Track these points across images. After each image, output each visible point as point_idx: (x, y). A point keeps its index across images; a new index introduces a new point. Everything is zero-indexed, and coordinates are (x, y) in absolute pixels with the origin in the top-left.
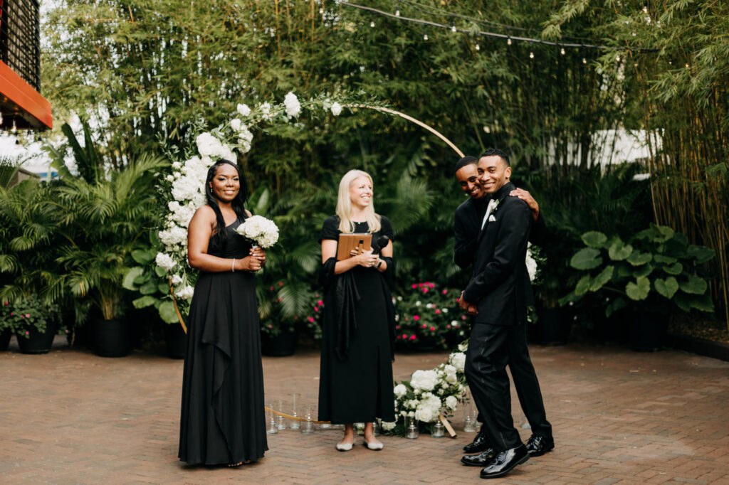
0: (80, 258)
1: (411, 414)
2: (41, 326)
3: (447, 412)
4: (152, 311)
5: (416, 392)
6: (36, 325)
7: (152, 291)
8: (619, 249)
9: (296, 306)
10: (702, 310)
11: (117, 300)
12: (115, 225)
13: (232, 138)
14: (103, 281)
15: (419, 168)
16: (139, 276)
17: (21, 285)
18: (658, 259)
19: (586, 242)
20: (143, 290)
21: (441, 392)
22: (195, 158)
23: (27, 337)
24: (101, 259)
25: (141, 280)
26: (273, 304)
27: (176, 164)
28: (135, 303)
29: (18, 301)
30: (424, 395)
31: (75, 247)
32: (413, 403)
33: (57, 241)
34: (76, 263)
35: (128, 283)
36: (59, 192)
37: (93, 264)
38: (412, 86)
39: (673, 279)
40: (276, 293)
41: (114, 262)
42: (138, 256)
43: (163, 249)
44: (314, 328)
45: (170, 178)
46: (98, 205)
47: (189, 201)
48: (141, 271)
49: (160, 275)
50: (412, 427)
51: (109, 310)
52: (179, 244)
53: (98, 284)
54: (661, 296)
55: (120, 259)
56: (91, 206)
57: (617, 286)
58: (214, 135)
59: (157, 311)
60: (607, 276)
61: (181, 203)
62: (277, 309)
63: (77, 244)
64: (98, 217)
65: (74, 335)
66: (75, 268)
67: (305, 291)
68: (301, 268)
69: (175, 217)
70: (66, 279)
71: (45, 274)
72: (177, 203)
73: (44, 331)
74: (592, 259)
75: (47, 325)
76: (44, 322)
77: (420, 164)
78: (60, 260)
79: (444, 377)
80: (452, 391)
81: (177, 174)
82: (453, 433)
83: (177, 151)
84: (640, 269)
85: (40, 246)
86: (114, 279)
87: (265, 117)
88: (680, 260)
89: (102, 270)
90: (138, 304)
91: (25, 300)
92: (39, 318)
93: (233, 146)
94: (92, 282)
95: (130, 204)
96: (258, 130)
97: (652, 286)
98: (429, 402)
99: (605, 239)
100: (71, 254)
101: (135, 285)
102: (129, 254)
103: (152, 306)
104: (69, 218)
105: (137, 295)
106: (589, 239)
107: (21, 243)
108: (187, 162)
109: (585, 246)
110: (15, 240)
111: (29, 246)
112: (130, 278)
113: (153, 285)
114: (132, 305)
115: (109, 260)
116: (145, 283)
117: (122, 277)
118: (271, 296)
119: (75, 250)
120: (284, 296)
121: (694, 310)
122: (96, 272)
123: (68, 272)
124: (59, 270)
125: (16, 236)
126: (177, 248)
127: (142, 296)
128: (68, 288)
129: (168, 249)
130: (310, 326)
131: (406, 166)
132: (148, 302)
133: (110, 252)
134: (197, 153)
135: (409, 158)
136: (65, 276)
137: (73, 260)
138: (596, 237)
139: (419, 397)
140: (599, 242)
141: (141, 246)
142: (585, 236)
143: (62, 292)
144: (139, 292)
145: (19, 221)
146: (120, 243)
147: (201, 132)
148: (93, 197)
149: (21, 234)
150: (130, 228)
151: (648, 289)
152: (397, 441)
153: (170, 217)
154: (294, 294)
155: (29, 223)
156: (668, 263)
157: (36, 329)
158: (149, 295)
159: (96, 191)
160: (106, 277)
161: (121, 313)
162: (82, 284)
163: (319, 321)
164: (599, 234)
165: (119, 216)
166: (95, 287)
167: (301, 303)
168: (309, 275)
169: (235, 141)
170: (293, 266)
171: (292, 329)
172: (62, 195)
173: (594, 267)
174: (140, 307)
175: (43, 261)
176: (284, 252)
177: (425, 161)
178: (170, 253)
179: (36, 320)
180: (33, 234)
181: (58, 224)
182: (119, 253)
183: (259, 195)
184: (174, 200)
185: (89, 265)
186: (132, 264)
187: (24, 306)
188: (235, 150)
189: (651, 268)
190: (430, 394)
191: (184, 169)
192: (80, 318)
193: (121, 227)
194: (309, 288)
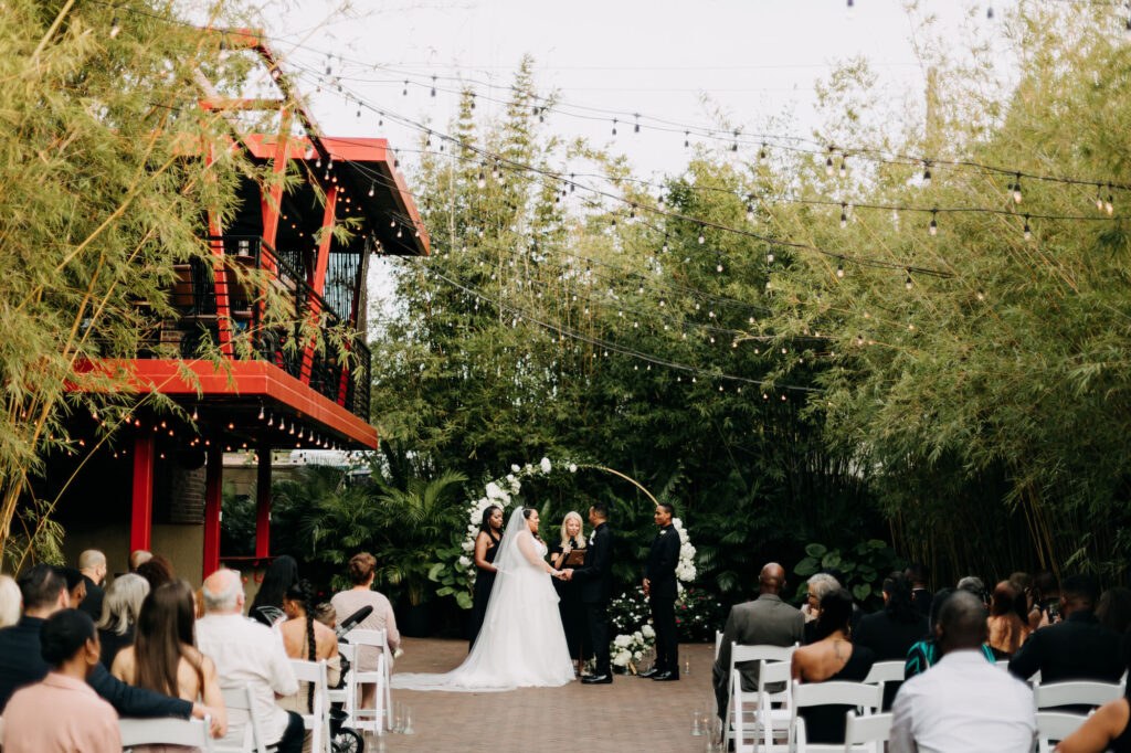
0: (395, 554)
3: (633, 660)
4: (451, 598)
5: (616, 647)
7: (452, 583)
11: (422, 590)
12: (424, 529)
13: (508, 486)
14: (412, 573)
15: (676, 485)
16: (442, 570)
19: (808, 553)
20: (444, 582)
21: (633, 649)
22: (485, 499)
24: (412, 556)
25: (443, 574)
27: (474, 502)
28: (438, 592)
30: (621, 650)
31: (390, 545)
33: (377, 541)
34: (391, 558)
35: (433, 576)
36: (380, 500)
37: (405, 560)
38: (672, 415)
39: (868, 586)
41: (422, 558)
42: (441, 554)
43: (463, 553)
46: (412, 513)
48: (444, 566)
49: (459, 571)
51: (416, 599)
53: (409, 576)
55: (427, 556)
56: (406, 513)
58: (497, 484)
59: (455, 599)
63: (393, 542)
64: (411, 523)
66: (392, 562)
70: (384, 572)
74: (812, 567)
80: (639, 648)
81: (472, 508)
82: (635, 673)
86: (421, 572)
87: (529, 473)
88: (877, 570)
89: (412, 564)
90: (440, 592)
93: (508, 491)
94: (404, 574)
95: (435, 511)
96: (525, 480)
98: (624, 654)
99: (825, 550)
100: (387, 551)
101: (438, 577)
102: (434, 552)
103: (451, 595)
104: (388, 523)
105: (440, 586)
106: (812, 550)
107: (350, 541)
108: (479, 501)
109: (808, 556)
110: (346, 538)
111: (356, 544)
112: (435, 572)
113: (452, 578)
114: (436, 595)
115: (418, 557)
116: (446, 576)
117: (428, 570)
119: (391, 547)
122: (407, 566)
123: (385, 566)
125: (347, 535)
127: (444, 586)
128: (386, 579)
129: (466, 554)
131: (667, 482)
132: (448, 591)
133: (419, 550)
134: (485, 496)
137: (389, 556)
138: (818, 549)
139: (618, 651)
140: (819, 553)
141: (443, 545)
142: (809, 546)
144: (441, 583)
145: (349, 523)
146: (428, 543)
147: (489, 482)
148: (407, 504)
149: (349, 534)
150: (436, 531)
153: (469, 534)
155: (356, 525)
156: (867, 572)
158: (449, 586)
159: (410, 500)
160: (415, 570)
161: (426, 601)
162: (396, 576)
164: (821, 546)
165: (428, 522)
166: (406, 578)
169: (508, 488)
172: (383, 503)
174: (442, 595)
177: (681, 479)
180: (359, 534)
181: (379, 527)
182: (426, 552)
185: (402, 560)
186: (435, 560)
188: (510, 494)
190: (624, 649)
191: (477, 505)
193: (429, 530)
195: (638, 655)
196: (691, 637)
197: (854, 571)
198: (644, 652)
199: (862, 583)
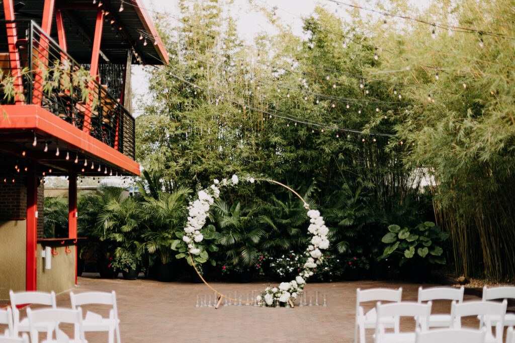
0: (151, 235)
1: (278, 299)
2: (134, 267)
3: (292, 299)
4: (184, 260)
5: (281, 291)
6: (131, 266)
7: (183, 251)
8: (403, 233)
9: (250, 259)
10: (440, 263)
11: (168, 255)
12: (168, 220)
13: (212, 192)
14: (162, 246)
15: (312, 193)
16: (178, 244)
17: (125, 247)
18: (421, 238)
19: (390, 230)
20: (180, 250)
21: (291, 291)
22: (198, 200)
23: (127, 272)
24: (161, 236)
25: (179, 246)
26: (240, 258)
27: (191, 203)
28: (176, 256)
29: (123, 255)
30: (283, 292)
31: (149, 230)
32: (279, 295)
33: (141, 228)
34: (150, 238)
35: (173, 247)
36: (143, 205)
37: (158, 238)
38: (309, 153)
39: (426, 248)
40: (241, 252)
41: (167, 237)
42: (177, 234)
43: (185, 234)
44: (259, 269)
45: (188, 208)
46: (161, 211)
47: (195, 217)
48: (180, 241)
50: (278, 303)
51: (164, 260)
52: (192, 233)
53: (160, 247)
54: (420, 256)
55: (170, 236)
56: (157, 211)
57: (401, 251)
58: (205, 191)
59: (186, 260)
60: (396, 247)
61: (192, 218)
62: (241, 260)
63: (150, 229)
64: (161, 217)
65: (148, 271)
66: (150, 240)
67: (255, 252)
68: (252, 241)
69: (190, 223)
70: (146, 245)
71: (136, 242)
72: (191, 218)
73: (135, 269)
74: (392, 238)
75: (136, 266)
76: (135, 265)
77: (312, 191)
78: (143, 236)
79: (292, 286)
80: (295, 291)
81: (191, 207)
82: (293, 306)
83: (191, 198)
84: (412, 243)
85: (134, 230)
86: (167, 245)
87: (225, 184)
88: (431, 240)
89: (162, 241)
90: (178, 257)
91: (126, 254)
92: (133, 263)
93: (212, 196)
94: (157, 247)
95: (175, 210)
96: (222, 189)
97: (416, 251)
98: (285, 294)
99: (399, 228)
100: (148, 233)
101: (177, 248)
102: (174, 234)
103: (184, 258)
104: (147, 217)
105: (178, 253)
106: (391, 228)
107: (126, 228)
108: (195, 202)
109: (390, 232)
110: (123, 227)
111: (129, 230)
112: (174, 244)
113: (184, 248)
114: (175, 257)
115: (165, 236)
116: (181, 247)
117: (170, 244)
118: (239, 254)
119: (149, 231)
120: (245, 254)
121: (436, 263)
122: (159, 242)
123: (146, 242)
124: (142, 241)
126: (191, 234)
127: (179, 253)
128: (146, 249)
129: (188, 235)
130: (257, 268)
131: (306, 191)
132: (182, 256)
133: (166, 232)
134: (198, 198)
135: (308, 187)
136: (145, 243)
137: (149, 236)
138: (395, 227)
139: (282, 293)
140: (396, 230)
141: (178, 230)
142: (390, 226)
143: (144, 251)
144: (178, 251)
145: (125, 218)
146: (170, 229)
147: (200, 190)
148: (158, 206)
149: (125, 224)
150: (174, 222)
151: (414, 253)
152: (272, 309)
153: (188, 223)
154: (249, 253)
155: (129, 219)
156: (425, 240)
157: (131, 268)
158: (183, 253)
159: (160, 204)
160: (163, 244)
161: (170, 261)
162: (153, 247)
163: (262, 266)
164: (397, 226)
165: (170, 216)
166: (158, 249)
167: (252, 257)
168: (256, 244)
169: (212, 194)
170: (249, 240)
171: (248, 270)
173: (392, 242)
175: (135, 236)
176: (245, 233)
177: (314, 189)
178: (188, 236)
179: (131, 264)
180: (131, 224)
181: (142, 220)
182: (169, 233)
183: (236, 205)
184: (189, 216)
185: (156, 238)
186: (175, 238)
187: (126, 257)
189: (416, 243)
190: (285, 292)
191: (193, 205)
192: (151, 263)
193: (170, 221)
194: (257, 251)
195: (294, 295)
196: (322, 279)
197: (418, 240)
198: (298, 293)
199: (423, 247)
